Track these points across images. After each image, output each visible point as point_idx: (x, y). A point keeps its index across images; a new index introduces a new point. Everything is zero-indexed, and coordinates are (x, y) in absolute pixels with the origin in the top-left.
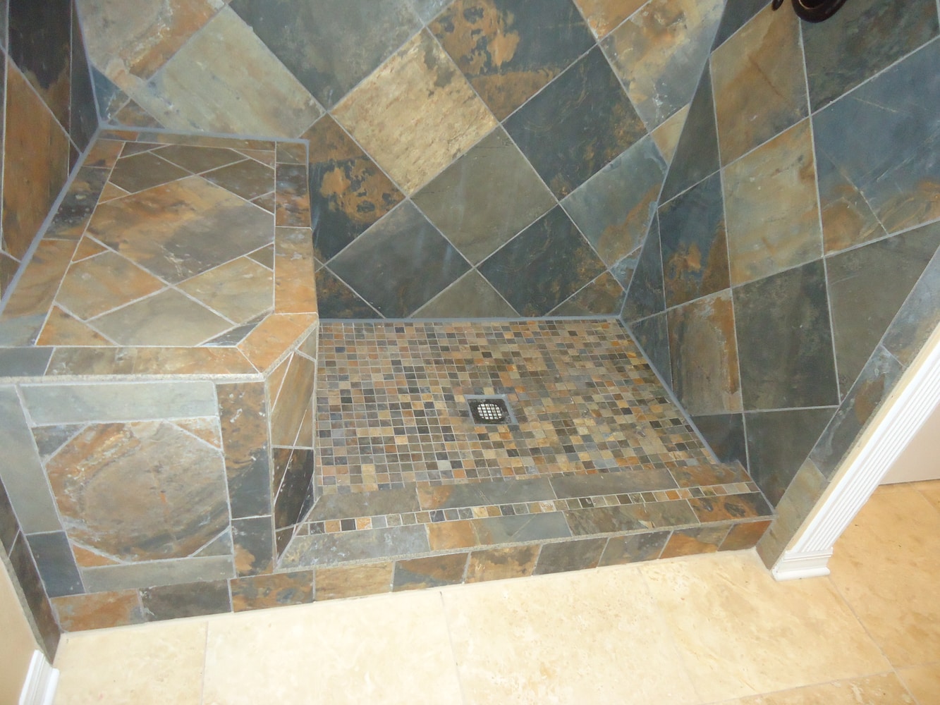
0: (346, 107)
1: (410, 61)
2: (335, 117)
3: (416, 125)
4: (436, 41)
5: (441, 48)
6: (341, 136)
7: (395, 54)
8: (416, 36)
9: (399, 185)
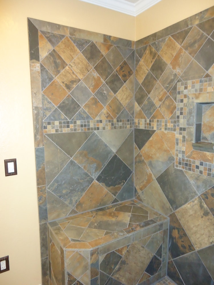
0: (179, 212)
1: (196, 204)
2: (176, 214)
3: (198, 225)
4: (203, 200)
5: (204, 203)
6: (177, 220)
7: (191, 201)
8: (197, 197)
9: (193, 244)
